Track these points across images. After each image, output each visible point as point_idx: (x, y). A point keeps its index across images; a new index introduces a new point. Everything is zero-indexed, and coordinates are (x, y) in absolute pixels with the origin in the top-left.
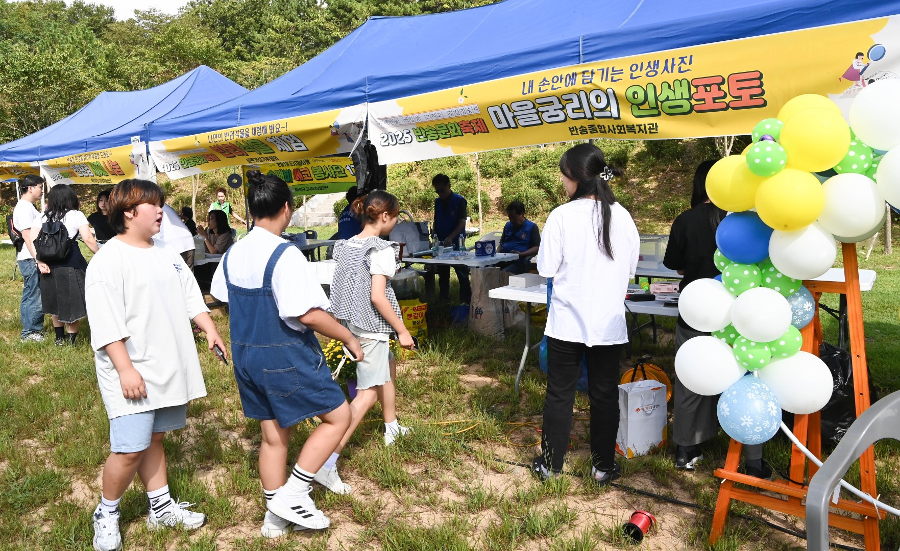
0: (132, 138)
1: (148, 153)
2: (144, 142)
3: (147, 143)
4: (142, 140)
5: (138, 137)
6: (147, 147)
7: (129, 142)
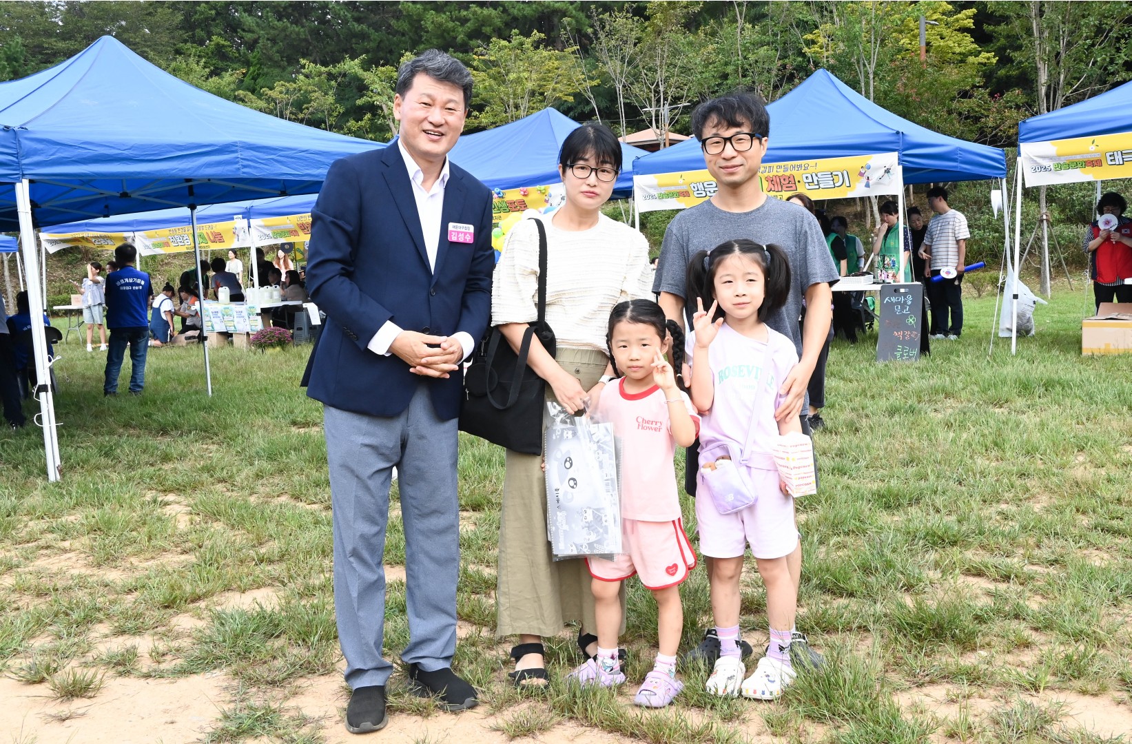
0: (235, 217)
1: (249, 227)
2: (246, 220)
3: (248, 220)
4: (243, 218)
5: (241, 216)
6: (249, 223)
7: (233, 219)
